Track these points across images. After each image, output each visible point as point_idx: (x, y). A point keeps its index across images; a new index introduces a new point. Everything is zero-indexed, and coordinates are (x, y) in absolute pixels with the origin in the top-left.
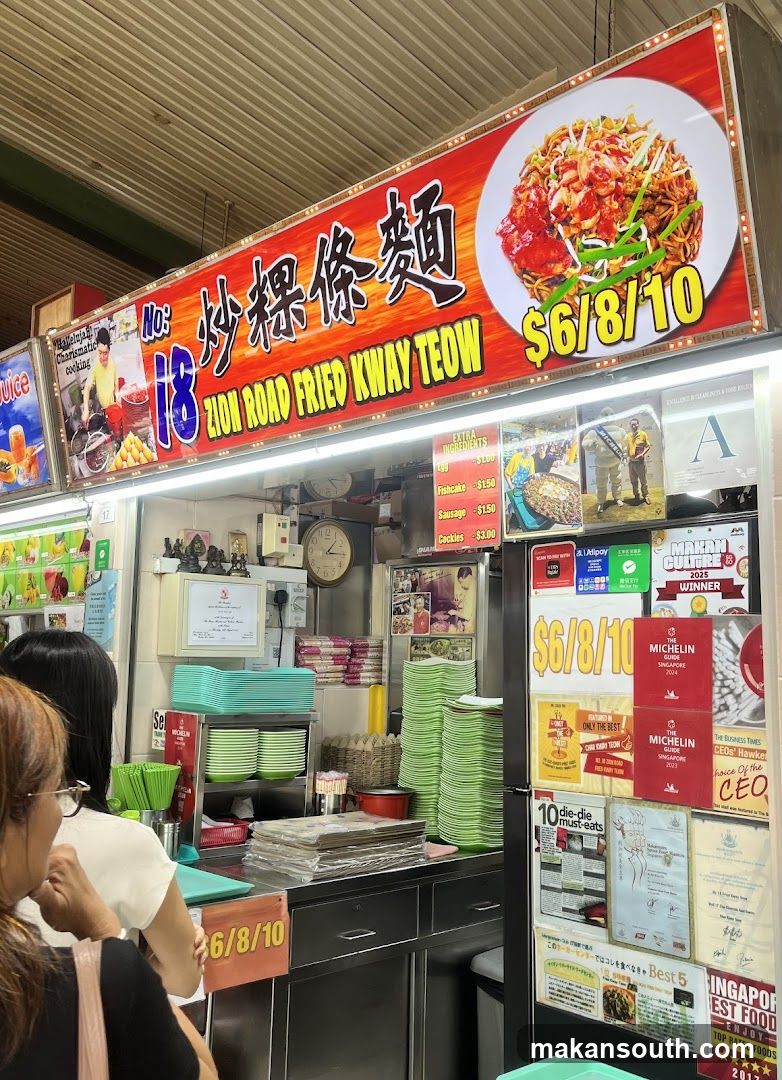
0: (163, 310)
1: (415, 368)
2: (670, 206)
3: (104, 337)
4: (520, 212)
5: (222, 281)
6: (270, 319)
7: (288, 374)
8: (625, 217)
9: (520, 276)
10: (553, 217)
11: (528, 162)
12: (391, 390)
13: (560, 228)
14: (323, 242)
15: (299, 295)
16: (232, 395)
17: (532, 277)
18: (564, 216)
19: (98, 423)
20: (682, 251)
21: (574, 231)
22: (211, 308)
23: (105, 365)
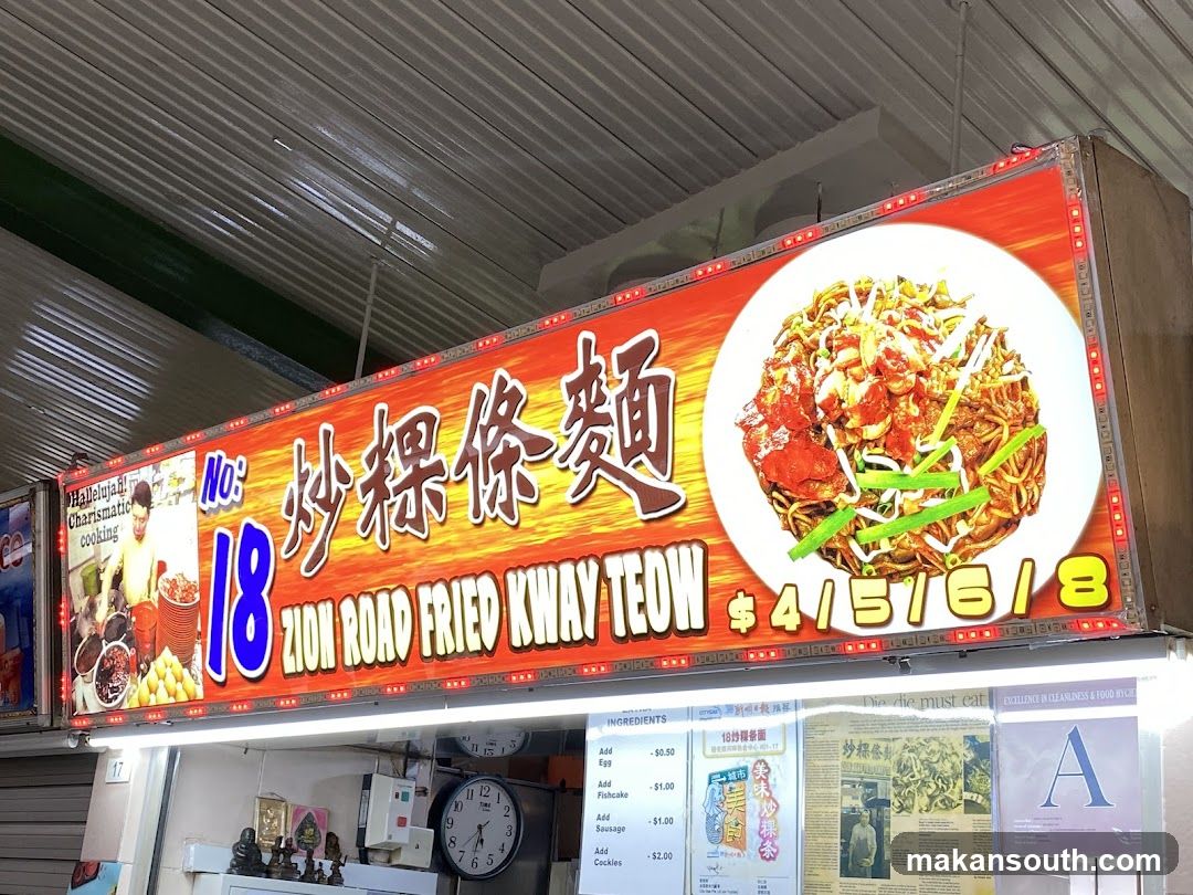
0: (235, 465)
1: (604, 608)
2: (998, 425)
3: (143, 496)
4: (771, 397)
5: (327, 433)
6: (392, 499)
7: (411, 588)
8: (928, 432)
9: (769, 494)
10: (821, 414)
11: (787, 326)
12: (566, 638)
13: (830, 431)
14: (481, 396)
15: (438, 469)
16: (326, 609)
17: (786, 497)
18: (837, 414)
19: (118, 628)
20: (1013, 498)
21: (851, 439)
22: (307, 471)
23: (140, 537)
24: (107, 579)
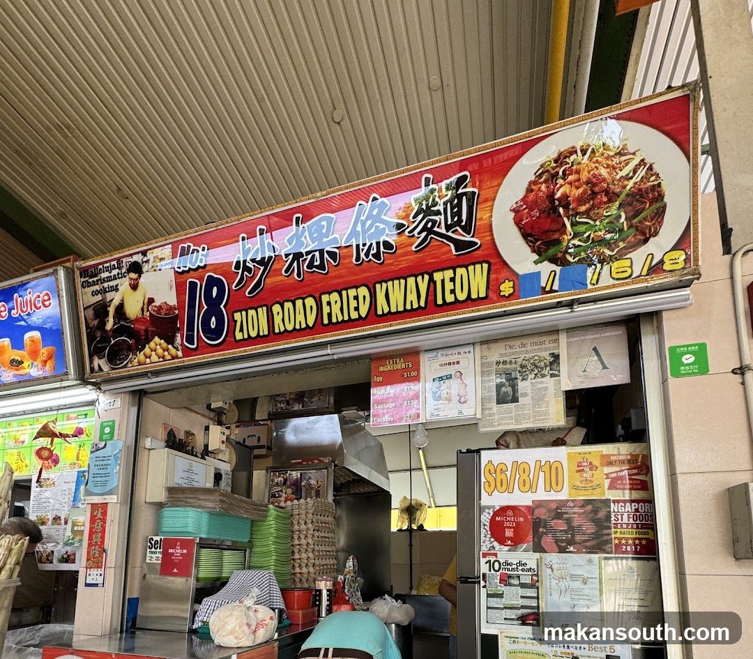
0: (200, 249)
1: (431, 293)
4: (532, 196)
5: (262, 230)
6: (305, 257)
7: (317, 295)
9: (526, 238)
10: (557, 203)
11: (542, 166)
12: (409, 308)
16: (262, 312)
18: (565, 202)
19: (122, 331)
22: (249, 248)
23: (134, 287)
24: (111, 310)
